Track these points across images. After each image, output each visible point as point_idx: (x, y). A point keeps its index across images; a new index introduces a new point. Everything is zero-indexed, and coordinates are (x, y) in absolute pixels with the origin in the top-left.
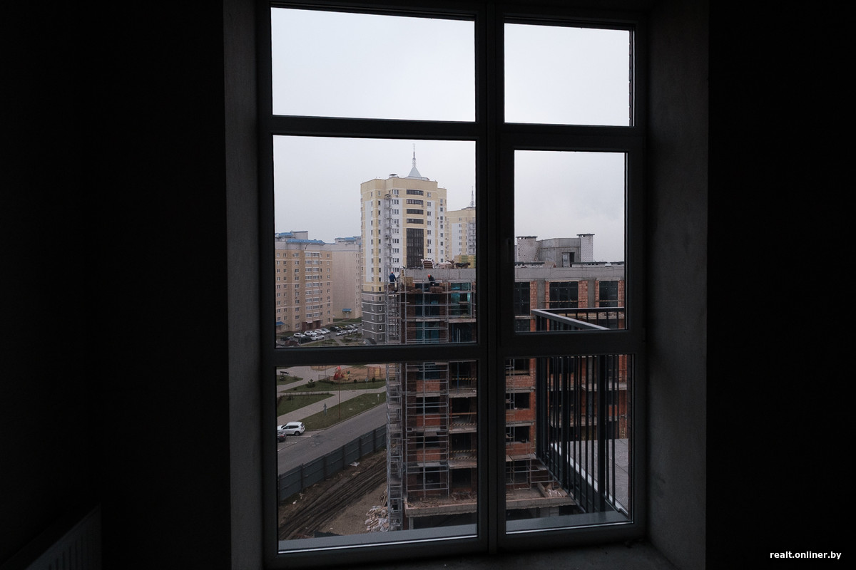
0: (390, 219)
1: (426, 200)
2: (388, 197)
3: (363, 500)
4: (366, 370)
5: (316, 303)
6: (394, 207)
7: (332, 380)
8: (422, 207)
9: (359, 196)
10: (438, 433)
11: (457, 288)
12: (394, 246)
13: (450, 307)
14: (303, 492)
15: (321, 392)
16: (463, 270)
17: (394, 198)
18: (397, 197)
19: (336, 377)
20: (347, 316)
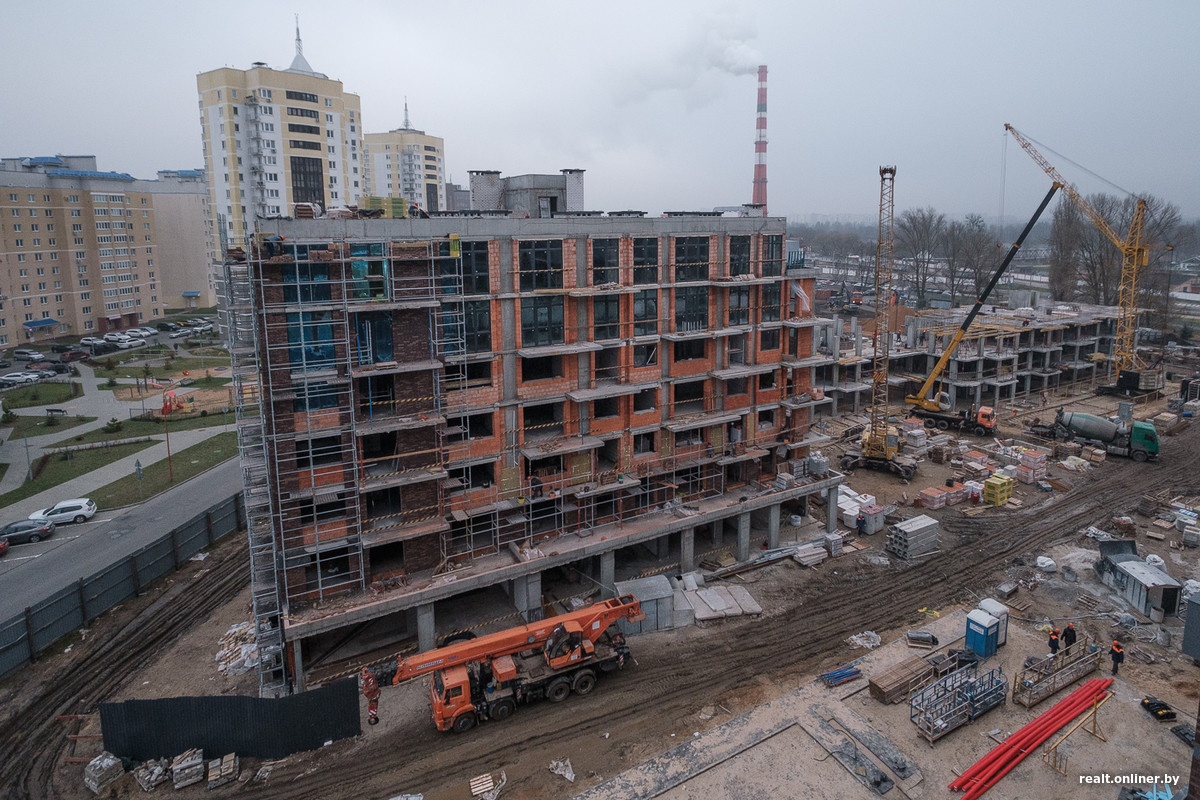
0: (257, 139)
1: (323, 111)
2: (252, 102)
3: (213, 618)
4: (226, 393)
5: (127, 284)
6: (265, 119)
7: (157, 415)
8: (318, 121)
9: (196, 98)
10: (341, 495)
11: (361, 253)
12: (270, 185)
13: (349, 285)
14: (90, 624)
15: (133, 439)
16: (373, 221)
17: (263, 103)
18: (269, 101)
19: (166, 409)
20: (193, 305)
